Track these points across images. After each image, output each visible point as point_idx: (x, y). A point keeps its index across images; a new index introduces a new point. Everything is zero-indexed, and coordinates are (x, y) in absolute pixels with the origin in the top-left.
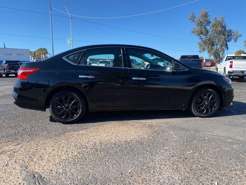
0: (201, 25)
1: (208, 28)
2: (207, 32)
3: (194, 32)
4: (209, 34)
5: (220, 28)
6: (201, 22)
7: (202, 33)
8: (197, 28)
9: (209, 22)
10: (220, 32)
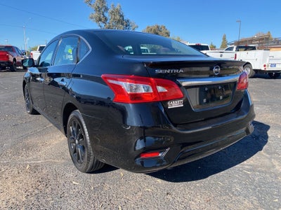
0: (99, 11)
1: (107, 14)
2: (106, 19)
3: (92, 18)
4: (108, 21)
5: (118, 17)
6: (98, 7)
7: (100, 20)
8: (96, 14)
9: (106, 9)
10: (119, 21)
